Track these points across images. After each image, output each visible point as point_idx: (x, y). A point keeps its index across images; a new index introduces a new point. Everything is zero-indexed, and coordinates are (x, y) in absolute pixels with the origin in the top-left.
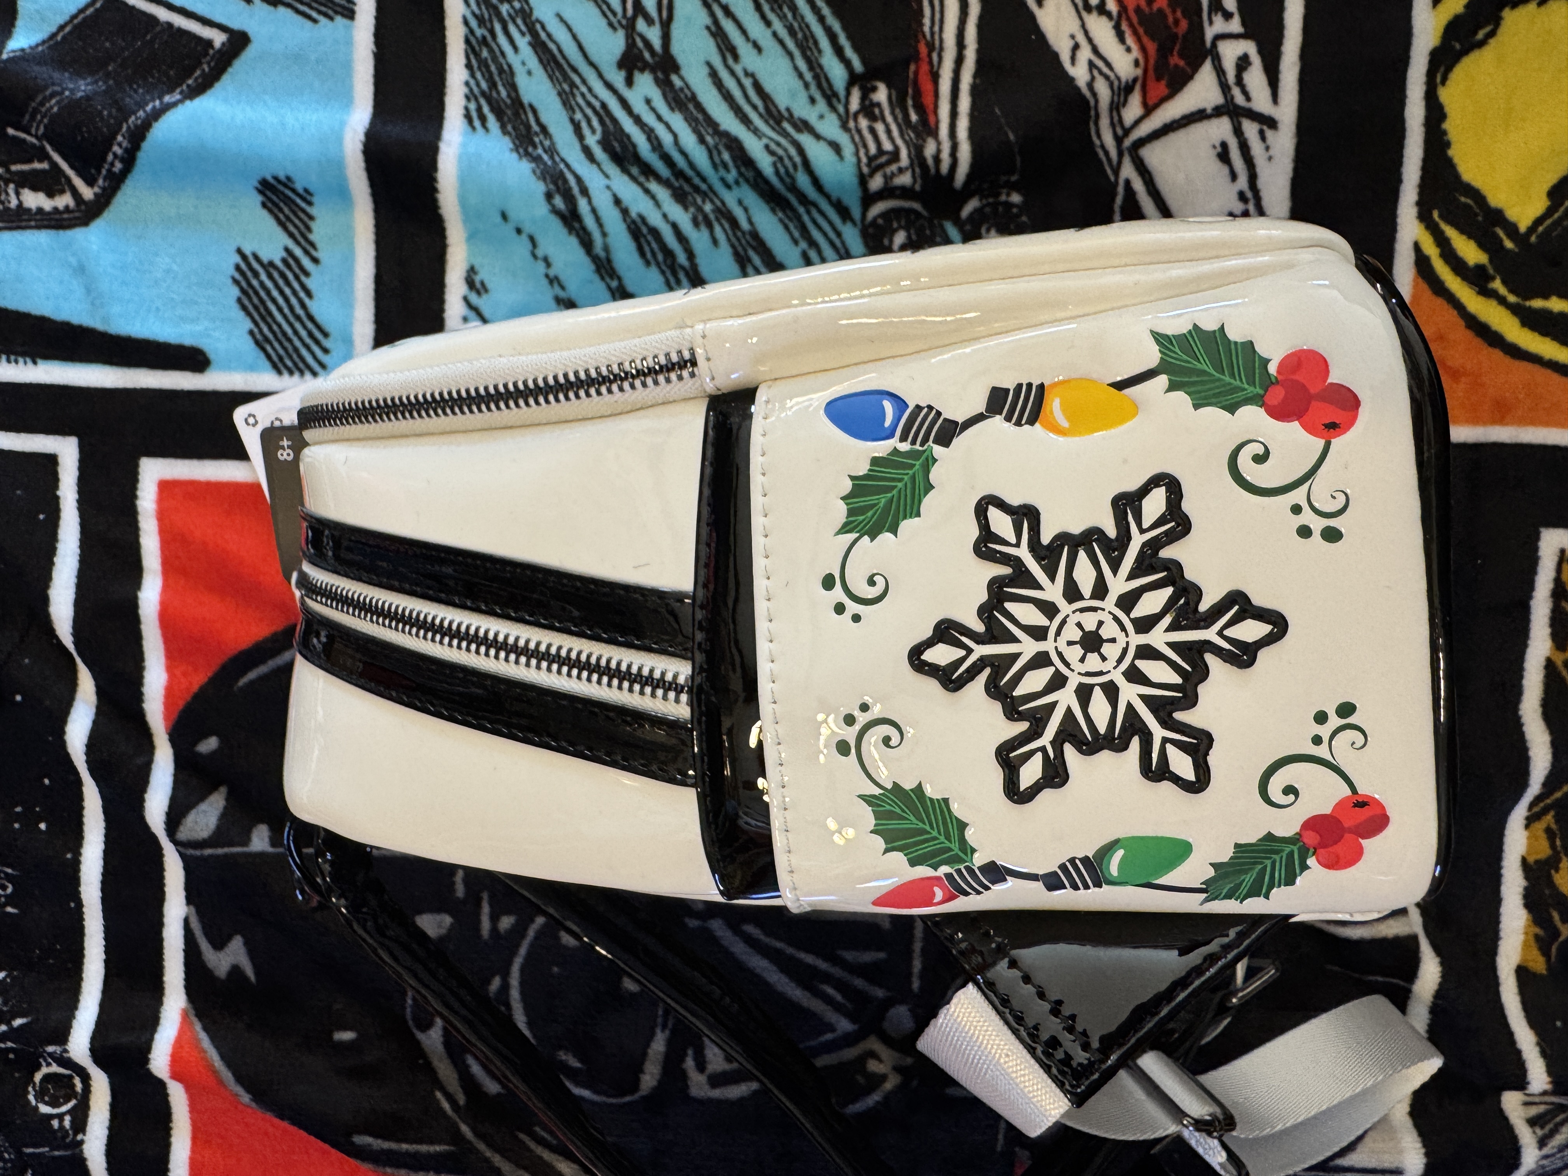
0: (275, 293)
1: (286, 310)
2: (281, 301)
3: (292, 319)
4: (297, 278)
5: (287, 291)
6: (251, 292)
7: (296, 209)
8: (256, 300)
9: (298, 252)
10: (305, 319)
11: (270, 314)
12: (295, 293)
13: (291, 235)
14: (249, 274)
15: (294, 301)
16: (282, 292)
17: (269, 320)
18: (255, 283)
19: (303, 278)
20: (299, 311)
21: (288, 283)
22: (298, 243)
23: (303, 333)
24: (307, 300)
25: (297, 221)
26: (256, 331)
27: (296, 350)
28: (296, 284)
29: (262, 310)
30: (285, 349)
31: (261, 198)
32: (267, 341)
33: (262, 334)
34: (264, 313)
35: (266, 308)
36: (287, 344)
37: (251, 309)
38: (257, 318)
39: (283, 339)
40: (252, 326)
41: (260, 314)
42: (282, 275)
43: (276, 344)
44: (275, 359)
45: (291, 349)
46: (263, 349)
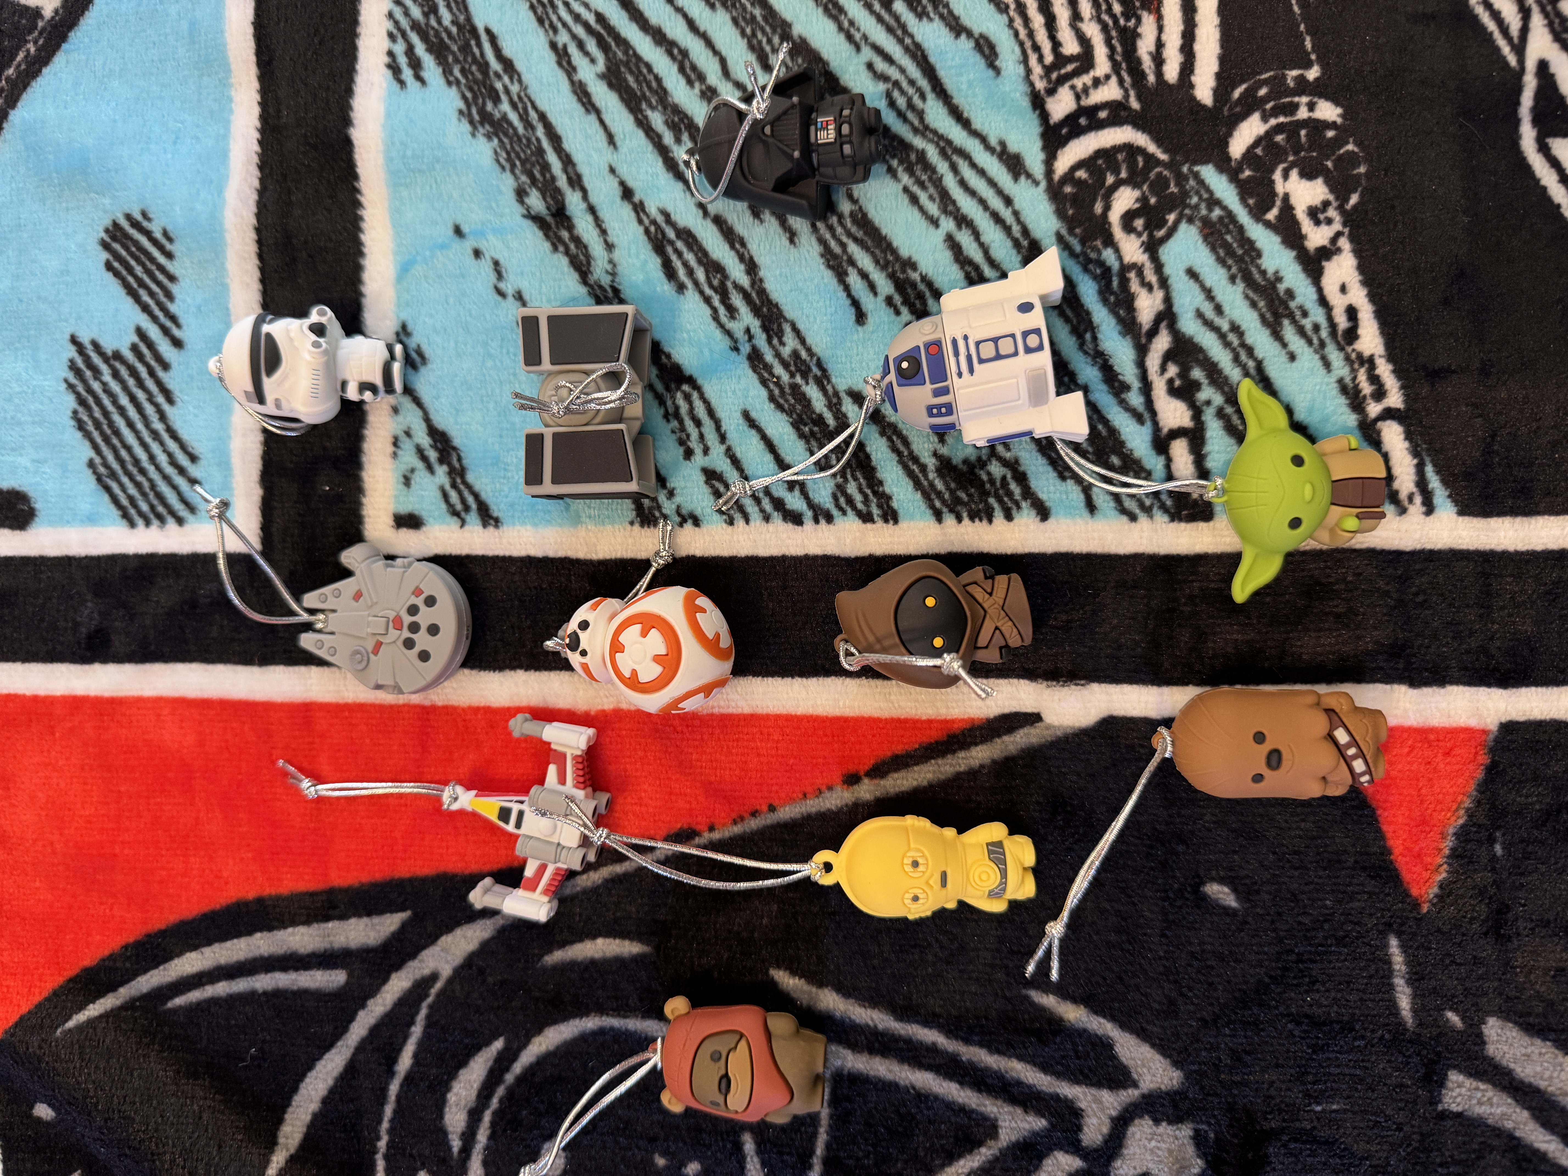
0: (124, 401)
1: (140, 426)
2: (132, 412)
3: (148, 439)
4: (152, 373)
5: (141, 395)
6: (91, 401)
7: (153, 268)
8: (97, 414)
9: (154, 332)
10: (165, 436)
11: (117, 433)
12: (151, 399)
13: (145, 308)
14: (88, 373)
15: (149, 410)
16: (133, 399)
17: (115, 441)
18: (96, 386)
19: (160, 373)
20: (158, 426)
21: (141, 384)
22: (154, 319)
23: (162, 458)
24: (166, 407)
25: (154, 287)
26: (98, 460)
27: (153, 486)
28: (150, 384)
29: (105, 427)
30: (138, 485)
31: (105, 256)
32: (113, 475)
33: (106, 465)
34: (108, 432)
35: (111, 424)
36: (140, 478)
37: (90, 427)
38: (99, 440)
39: (134, 471)
40: (92, 454)
41: (103, 434)
42: (134, 373)
43: (125, 480)
44: (125, 502)
45: (146, 485)
46: (108, 489)
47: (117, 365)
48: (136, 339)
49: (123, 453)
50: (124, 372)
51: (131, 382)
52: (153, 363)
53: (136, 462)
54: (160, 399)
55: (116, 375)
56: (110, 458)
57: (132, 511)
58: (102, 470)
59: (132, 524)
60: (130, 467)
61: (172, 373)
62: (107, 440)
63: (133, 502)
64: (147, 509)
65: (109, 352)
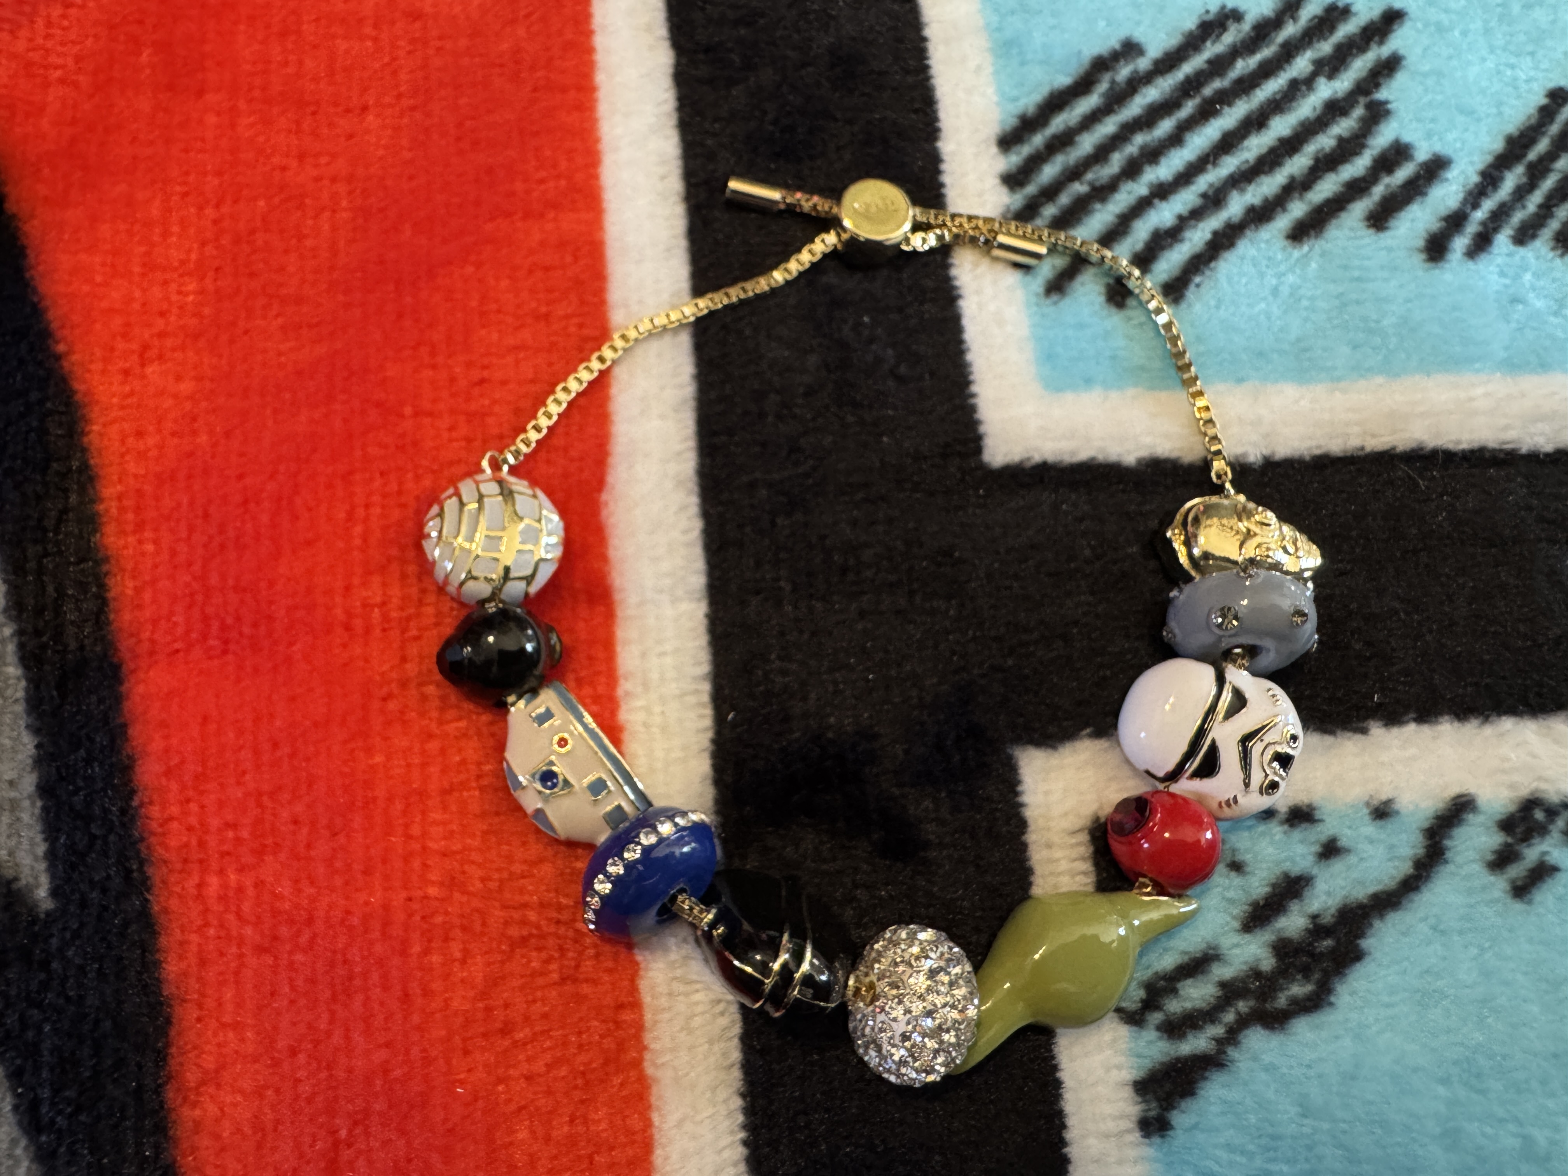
0: (1281, 127)
2: (1261, 144)
5: (1299, 164)
9: (1441, 196)
10: (1214, 223)
11: (1209, 109)
12: (1295, 188)
13: (1491, 176)
14: (1327, 47)
15: (1271, 182)
16: (1288, 146)
17: (1191, 105)
18: (1300, 65)
19: (1358, 210)
20: (1237, 206)
21: (1325, 163)
24: (1281, 224)
25: (1537, 199)
27: (1102, 192)
29: (1217, 84)
30: (1101, 154)
32: (1115, 100)
34: (1208, 91)
35: (1225, 98)
36: (1116, 161)
38: (1187, 68)
39: (1131, 150)
40: (1156, 52)
43: (1108, 127)
45: (1103, 175)
46: (1084, 87)
47: (1358, 112)
48: (1422, 154)
49: (1165, 126)
50: (1344, 127)
51: (1325, 142)
53: (1153, 155)
54: (1297, 209)
56: (1152, 93)
57: (1038, 140)
58: (1125, 72)
59: (1005, 143)
60: (1140, 139)
61: (1365, 236)
62: (1191, 86)
63: (1064, 141)
64: (1049, 172)
65: (1382, 94)
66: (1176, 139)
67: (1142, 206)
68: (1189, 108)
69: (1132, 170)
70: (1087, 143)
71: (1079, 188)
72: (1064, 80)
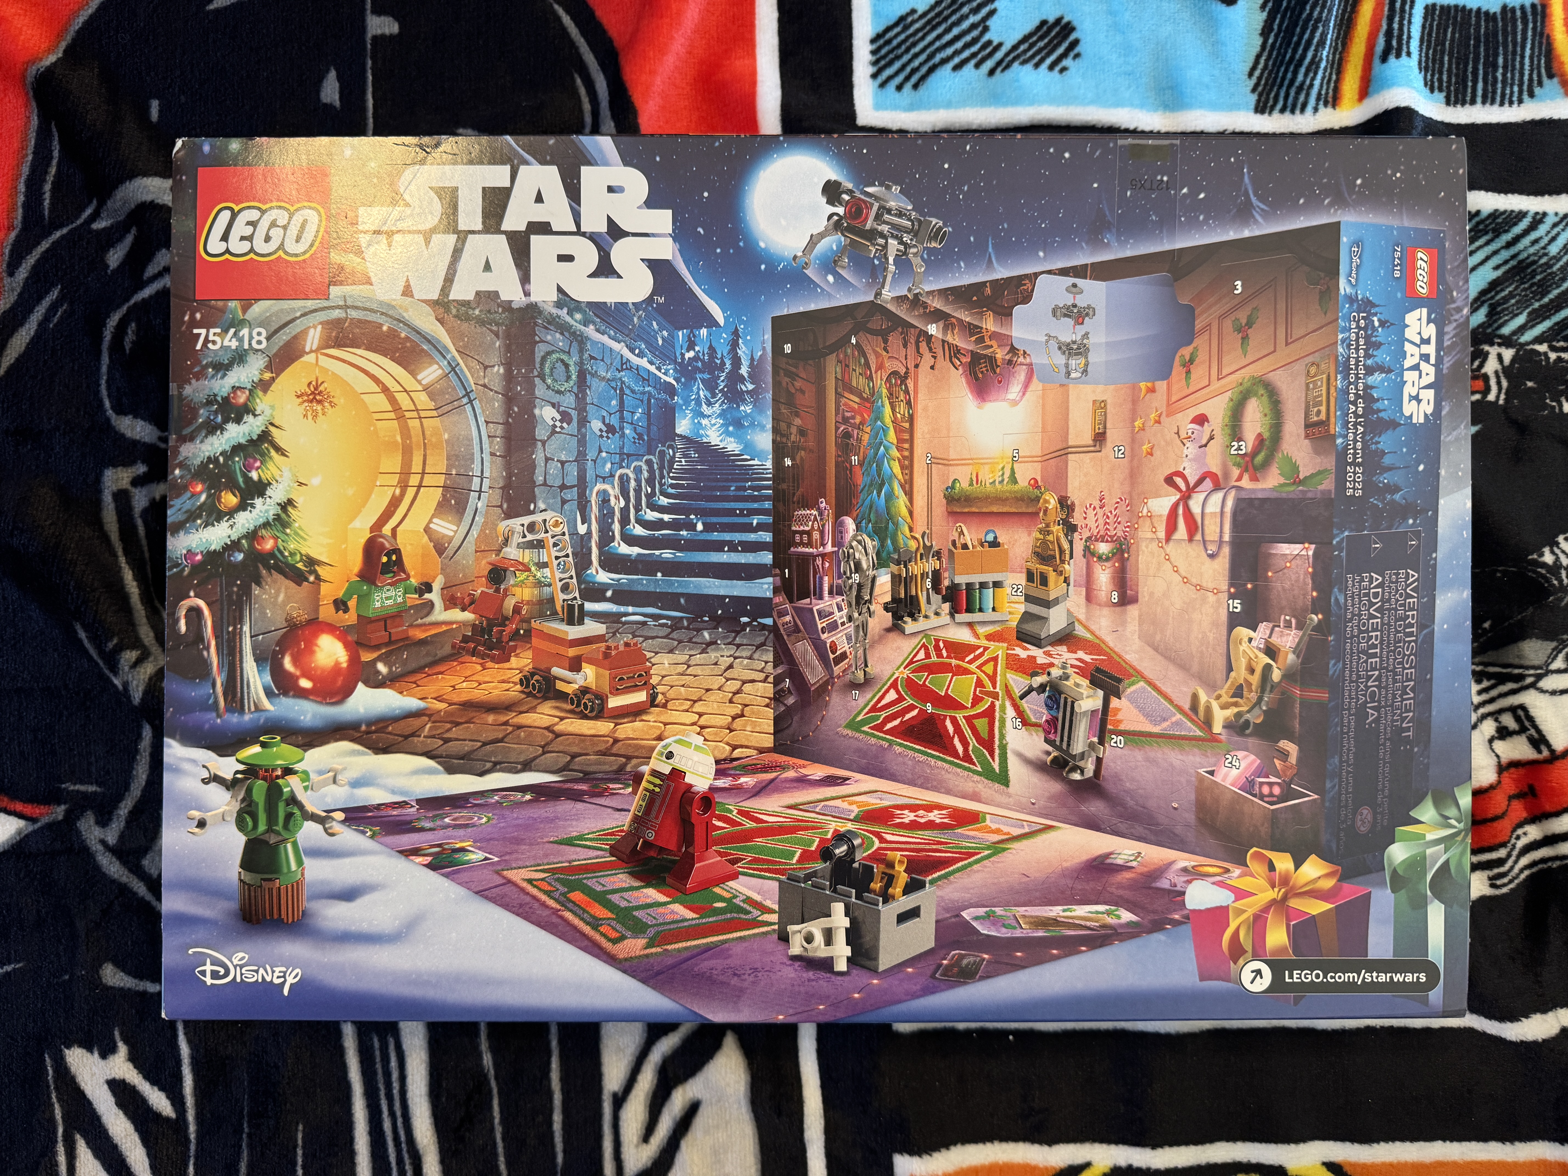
0: (956, 31)
1: (938, 44)
2: (948, 37)
3: (928, 51)
4: (974, 55)
5: (959, 45)
7: (1043, 54)
8: (946, 13)
9: (999, 55)
10: (931, 64)
11: (934, 28)
12: (957, 53)
13: (1015, 47)
15: (949, 51)
16: (957, 38)
19: (973, 62)
20: (938, 58)
21: (967, 46)
22: (1009, 54)
23: (916, 63)
24: (950, 65)
25: (1031, 52)
26: (916, 16)
27: (898, 57)
28: (966, 54)
29: (938, 20)
30: (899, 46)
31: (1051, 19)
32: (906, 28)
33: (914, 22)
34: (935, 22)
35: (940, 24)
36: (903, 47)
37: (937, 10)
38: (929, 16)
39: (908, 44)
40: (920, 12)
41: (933, 19)
42: (975, 41)
43: (903, 37)
44: (888, 36)
45: (900, 51)
46: (896, 24)
47: (980, 29)
48: (995, 43)
49: (920, 34)
50: (975, 33)
51: (968, 38)
52: (980, 56)
53: (914, 44)
54: (957, 60)
55: (974, 26)
56: (917, 26)
57: (881, 41)
58: (910, 19)
59: (873, 41)
60: (911, 40)
61: (973, 70)
62: (929, 22)
63: (889, 42)
64: (883, 52)
65: (988, 23)
66: (923, 38)
67: (910, 61)
68: (928, 28)
69: (907, 50)
70: (895, 43)
71: (891, 56)
72: (891, 23)
